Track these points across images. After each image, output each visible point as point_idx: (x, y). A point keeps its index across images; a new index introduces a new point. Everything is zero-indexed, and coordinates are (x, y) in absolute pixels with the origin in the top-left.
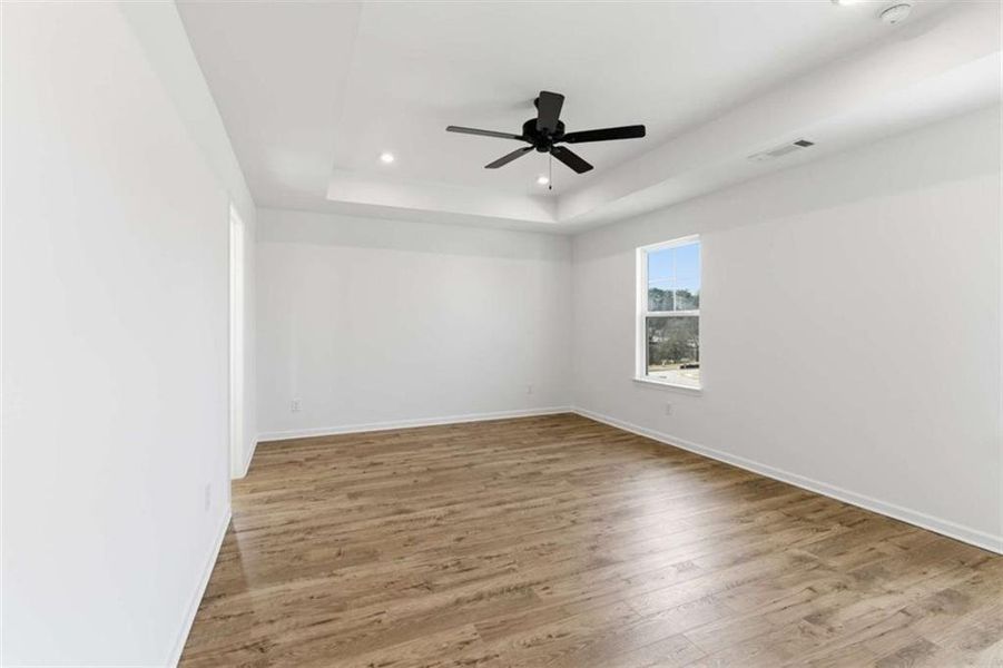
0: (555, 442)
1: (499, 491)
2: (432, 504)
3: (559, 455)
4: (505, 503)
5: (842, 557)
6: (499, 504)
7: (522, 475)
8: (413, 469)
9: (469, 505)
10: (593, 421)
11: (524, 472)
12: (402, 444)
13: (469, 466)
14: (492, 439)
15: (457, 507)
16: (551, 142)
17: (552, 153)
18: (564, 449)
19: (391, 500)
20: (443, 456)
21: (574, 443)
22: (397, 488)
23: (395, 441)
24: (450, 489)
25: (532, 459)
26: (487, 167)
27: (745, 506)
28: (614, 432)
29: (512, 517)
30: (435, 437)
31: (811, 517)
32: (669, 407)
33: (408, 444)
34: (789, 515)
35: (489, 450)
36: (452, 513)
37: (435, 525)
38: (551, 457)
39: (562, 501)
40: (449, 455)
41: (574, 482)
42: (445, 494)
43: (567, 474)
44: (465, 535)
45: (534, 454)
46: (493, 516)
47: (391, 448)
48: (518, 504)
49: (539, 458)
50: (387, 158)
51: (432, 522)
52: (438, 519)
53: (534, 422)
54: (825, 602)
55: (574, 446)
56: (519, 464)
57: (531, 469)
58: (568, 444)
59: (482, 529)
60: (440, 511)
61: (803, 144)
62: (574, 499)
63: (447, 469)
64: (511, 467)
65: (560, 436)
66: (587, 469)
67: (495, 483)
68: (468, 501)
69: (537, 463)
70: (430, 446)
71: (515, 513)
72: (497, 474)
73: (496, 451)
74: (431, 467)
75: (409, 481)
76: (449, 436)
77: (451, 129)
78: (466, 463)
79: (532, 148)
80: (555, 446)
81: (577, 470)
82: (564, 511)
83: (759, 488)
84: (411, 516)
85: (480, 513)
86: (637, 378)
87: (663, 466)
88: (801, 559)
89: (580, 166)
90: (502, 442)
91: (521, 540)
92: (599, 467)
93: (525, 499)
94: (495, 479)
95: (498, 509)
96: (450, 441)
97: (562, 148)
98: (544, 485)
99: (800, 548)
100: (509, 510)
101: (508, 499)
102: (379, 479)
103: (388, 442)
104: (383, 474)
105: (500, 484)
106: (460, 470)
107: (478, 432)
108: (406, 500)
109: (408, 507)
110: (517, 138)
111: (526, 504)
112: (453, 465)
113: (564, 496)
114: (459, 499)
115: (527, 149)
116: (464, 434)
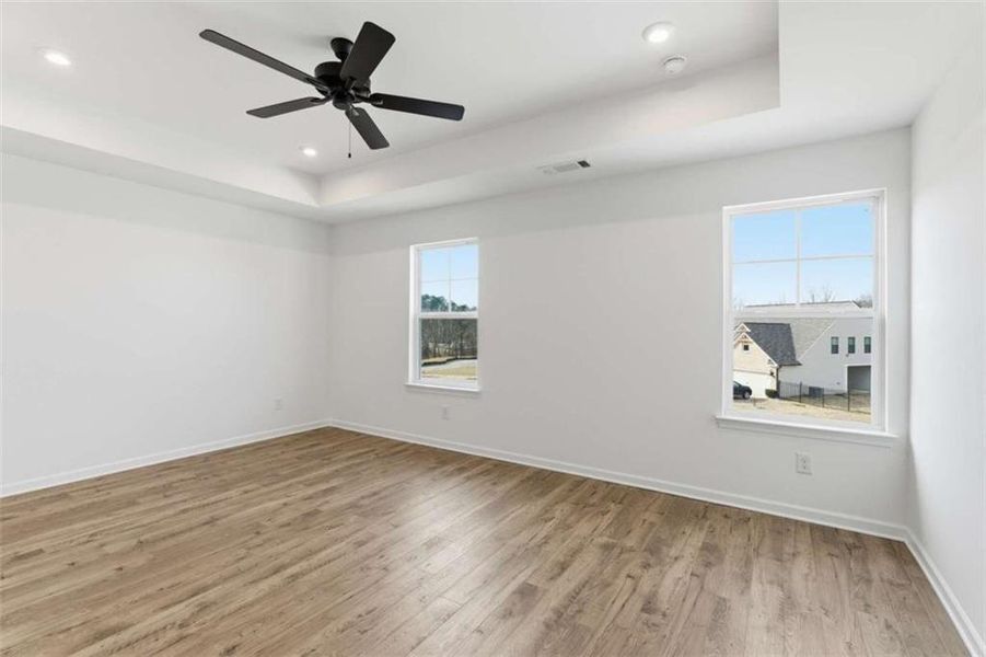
0: (322, 466)
1: (270, 551)
2: (162, 601)
3: (334, 483)
4: (283, 567)
5: (631, 535)
6: (276, 571)
7: (296, 519)
8: (109, 549)
9: (228, 585)
10: (359, 434)
11: (297, 514)
12: (73, 511)
13: (211, 521)
14: (234, 475)
15: (211, 595)
16: (353, 99)
17: (347, 114)
18: (336, 474)
19: (76, 618)
20: (160, 515)
21: (346, 464)
22: (82, 592)
23: (59, 507)
24: (187, 568)
25: (301, 494)
26: (248, 112)
27: (541, 503)
28: (384, 444)
29: (303, 586)
30: (139, 488)
31: (592, 501)
32: (445, 411)
33: (90, 506)
34: (577, 504)
35: (233, 493)
36: (204, 607)
37: (181, 639)
38: (323, 487)
39: (361, 544)
40: (170, 512)
41: (365, 515)
42: (182, 577)
43: (353, 506)
44: (237, 640)
45: (301, 486)
46: (274, 593)
47: (52, 521)
48: (304, 564)
49: (310, 491)
50: (58, 59)
51: (172, 634)
52: (181, 626)
53: (287, 444)
54: (645, 586)
55: (349, 467)
56: (285, 504)
57: (306, 507)
58: (339, 466)
59: (263, 620)
60: (180, 611)
61: (584, 164)
62: (373, 537)
63: (173, 535)
64: (275, 511)
65: (326, 457)
66: (375, 494)
67: (258, 540)
68: (225, 579)
69: (310, 498)
70: (133, 503)
71: (306, 578)
72: (258, 525)
73: (246, 492)
74: (142, 538)
75: (108, 571)
76: (163, 481)
77: (209, 35)
78: (206, 517)
79: (323, 101)
80: (325, 471)
81: (363, 498)
82: (368, 557)
83: (540, 481)
84: (125, 636)
85: (251, 594)
86: (410, 383)
87: (451, 474)
88: (607, 547)
89: (374, 138)
90: (248, 478)
91: (326, 619)
92: (385, 488)
93: (311, 553)
94: (258, 533)
95: (276, 580)
96: (165, 490)
97: (362, 111)
98: (331, 527)
99: (601, 535)
100: (295, 577)
101: (285, 559)
102: (38, 583)
103: (45, 510)
104: (43, 572)
105: (269, 540)
106: (194, 534)
107: (211, 469)
108: (105, 609)
109: (114, 621)
110: (308, 80)
111: (315, 560)
112: (182, 526)
113: (360, 536)
114: (209, 580)
115: (315, 101)
116: (187, 475)
